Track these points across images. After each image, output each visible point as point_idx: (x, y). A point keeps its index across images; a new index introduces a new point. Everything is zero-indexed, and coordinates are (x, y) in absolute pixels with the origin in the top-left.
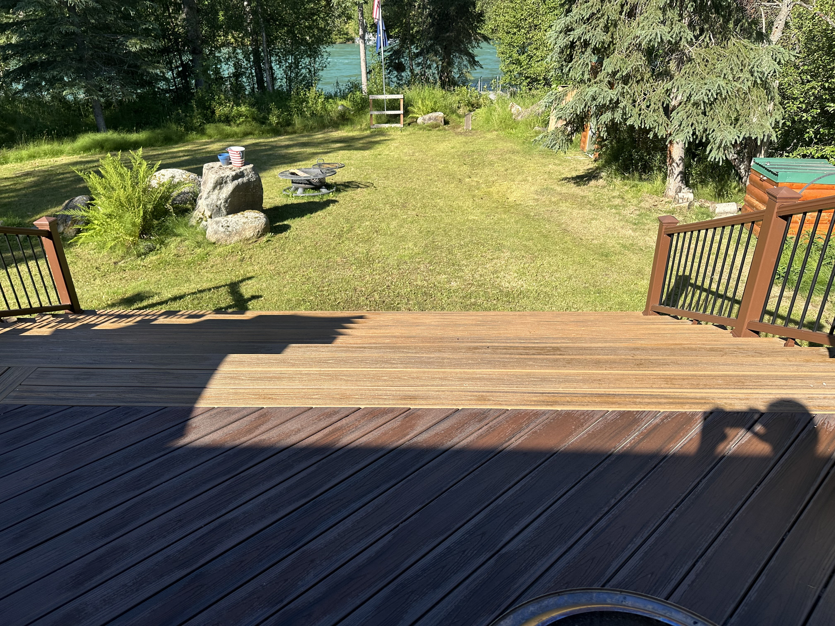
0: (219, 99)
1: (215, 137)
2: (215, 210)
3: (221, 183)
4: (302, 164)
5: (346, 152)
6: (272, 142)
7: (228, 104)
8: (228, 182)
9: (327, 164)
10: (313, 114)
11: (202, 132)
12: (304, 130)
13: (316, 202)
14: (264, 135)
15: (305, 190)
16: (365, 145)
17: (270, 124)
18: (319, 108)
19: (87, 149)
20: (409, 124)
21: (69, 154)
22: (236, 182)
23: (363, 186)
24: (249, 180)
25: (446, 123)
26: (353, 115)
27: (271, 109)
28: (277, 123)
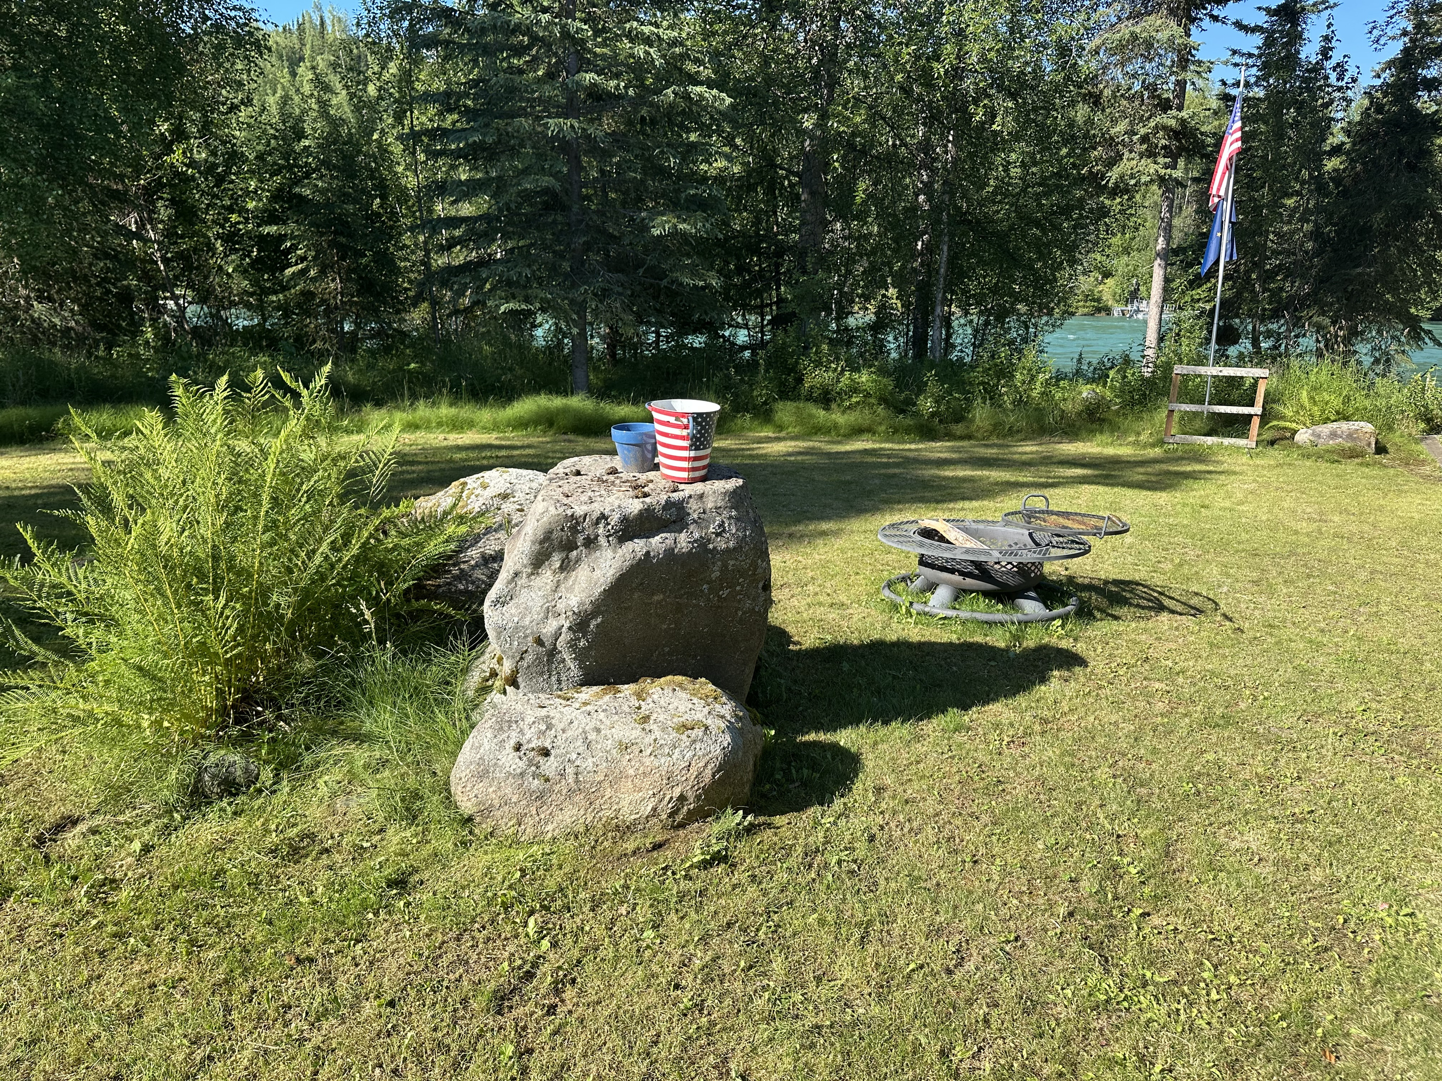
0: (816, 353)
1: (790, 430)
2: (529, 658)
3: (570, 546)
4: (970, 510)
5: (1101, 489)
6: (910, 450)
7: (833, 366)
8: (602, 541)
9: (1058, 514)
10: (1019, 403)
11: (764, 415)
12: (991, 433)
13: (993, 648)
14: (895, 436)
15: (959, 594)
16: (1153, 479)
17: (917, 414)
18: (1034, 394)
19: (521, 424)
20: (1272, 443)
21: (486, 429)
22: (638, 547)
23: (1179, 608)
24: (702, 543)
25: (1381, 449)
26: (1117, 412)
27: (926, 384)
28: (933, 415)
